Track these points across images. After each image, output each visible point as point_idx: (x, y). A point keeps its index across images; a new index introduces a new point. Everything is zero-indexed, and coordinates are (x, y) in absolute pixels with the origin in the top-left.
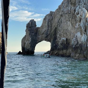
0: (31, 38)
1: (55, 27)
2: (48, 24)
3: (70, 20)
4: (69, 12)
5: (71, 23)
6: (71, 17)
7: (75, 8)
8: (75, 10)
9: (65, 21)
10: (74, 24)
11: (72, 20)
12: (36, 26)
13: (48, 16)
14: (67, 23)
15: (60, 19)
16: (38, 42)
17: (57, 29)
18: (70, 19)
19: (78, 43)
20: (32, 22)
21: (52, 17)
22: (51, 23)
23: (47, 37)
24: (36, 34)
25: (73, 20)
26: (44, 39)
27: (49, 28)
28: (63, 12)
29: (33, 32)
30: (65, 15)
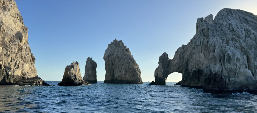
0: (163, 70)
1: (187, 59)
2: (179, 57)
3: (202, 52)
4: (202, 44)
5: (204, 54)
6: (203, 49)
7: (208, 39)
8: (208, 42)
9: (197, 53)
10: (206, 55)
11: (204, 51)
12: (168, 58)
13: (180, 49)
14: (199, 54)
15: (192, 51)
16: (170, 73)
17: (189, 61)
18: (203, 50)
19: (211, 73)
20: (164, 55)
21: (184, 50)
22: (183, 55)
23: (179, 68)
24: (168, 66)
25: (206, 51)
26: (176, 71)
27: (181, 61)
28: (195, 44)
29: (166, 64)
30: (197, 46)
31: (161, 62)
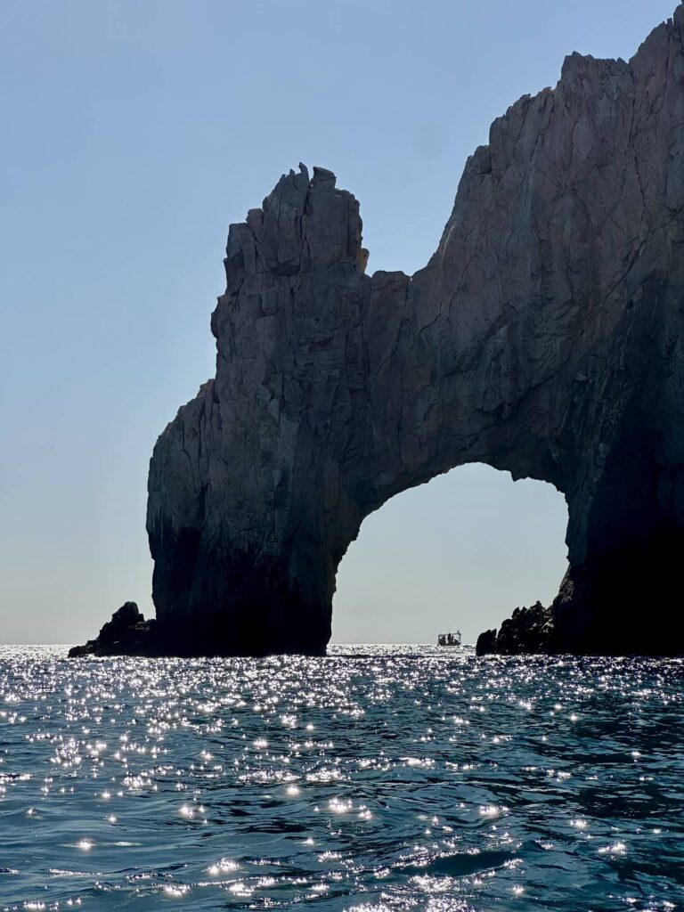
2: (534, 225)
22: (581, 207)
23: (520, 406)
26: (481, 446)
27: (560, 290)
31: (262, 314)
